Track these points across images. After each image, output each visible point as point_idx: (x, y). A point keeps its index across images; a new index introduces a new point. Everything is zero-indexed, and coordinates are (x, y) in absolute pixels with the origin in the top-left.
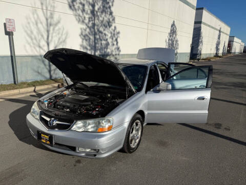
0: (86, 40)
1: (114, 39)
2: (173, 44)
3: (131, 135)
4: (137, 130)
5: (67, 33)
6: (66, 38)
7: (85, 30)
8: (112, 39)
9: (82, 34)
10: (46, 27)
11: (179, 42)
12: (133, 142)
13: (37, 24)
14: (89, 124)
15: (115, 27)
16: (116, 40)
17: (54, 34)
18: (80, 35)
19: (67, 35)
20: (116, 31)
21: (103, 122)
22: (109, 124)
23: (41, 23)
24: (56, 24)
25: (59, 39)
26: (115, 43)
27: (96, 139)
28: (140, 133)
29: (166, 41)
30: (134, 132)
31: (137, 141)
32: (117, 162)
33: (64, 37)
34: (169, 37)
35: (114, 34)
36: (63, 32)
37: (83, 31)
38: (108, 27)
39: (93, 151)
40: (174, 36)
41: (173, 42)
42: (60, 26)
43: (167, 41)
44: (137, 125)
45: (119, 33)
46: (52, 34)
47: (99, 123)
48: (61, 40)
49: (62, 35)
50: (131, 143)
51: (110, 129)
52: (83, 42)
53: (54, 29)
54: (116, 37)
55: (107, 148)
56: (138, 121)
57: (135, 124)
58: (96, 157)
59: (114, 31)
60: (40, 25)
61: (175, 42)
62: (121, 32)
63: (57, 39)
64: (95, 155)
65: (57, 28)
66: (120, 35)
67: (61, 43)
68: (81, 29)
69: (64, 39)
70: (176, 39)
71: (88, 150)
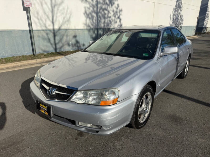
0: (90, 18)
1: (117, 17)
2: (177, 19)
3: (140, 109)
4: (147, 104)
5: (71, 13)
6: (70, 18)
7: (89, 9)
8: (115, 17)
9: (86, 12)
10: (50, 7)
11: (183, 18)
12: (142, 116)
13: (42, 5)
14: (91, 95)
15: (118, 5)
16: (119, 18)
17: (59, 14)
18: (84, 14)
19: (71, 14)
20: (118, 9)
21: (107, 93)
22: (114, 97)
23: (46, 4)
24: (60, 4)
25: (64, 18)
26: (118, 20)
27: (98, 114)
28: (150, 107)
29: (170, 17)
30: (143, 106)
31: (147, 115)
32: (123, 138)
33: (68, 16)
34: (174, 12)
35: (116, 12)
36: (67, 11)
37: (87, 9)
38: (110, 5)
39: (94, 127)
40: (179, 11)
41: (178, 17)
42: (63, 5)
43: (172, 17)
44: (147, 97)
45: (121, 11)
46: (57, 14)
47: (102, 95)
48: (66, 19)
49: (66, 14)
50: (140, 118)
51: (115, 102)
52: (86, 21)
53: (58, 9)
54: (119, 14)
55: (111, 124)
56: (149, 93)
57: (144, 97)
58: (99, 133)
59: (117, 8)
60: (45, 6)
61: (179, 17)
62: (123, 9)
63: (62, 18)
64: (97, 132)
65: (61, 8)
66: (122, 13)
67: (65, 22)
68: (85, 8)
69: (68, 18)
70: (180, 14)
71: (89, 125)
